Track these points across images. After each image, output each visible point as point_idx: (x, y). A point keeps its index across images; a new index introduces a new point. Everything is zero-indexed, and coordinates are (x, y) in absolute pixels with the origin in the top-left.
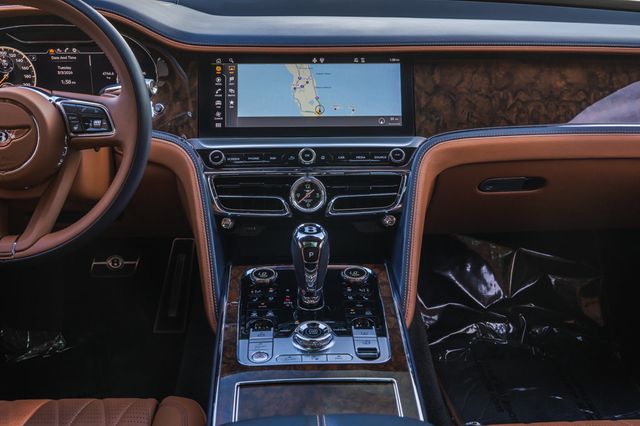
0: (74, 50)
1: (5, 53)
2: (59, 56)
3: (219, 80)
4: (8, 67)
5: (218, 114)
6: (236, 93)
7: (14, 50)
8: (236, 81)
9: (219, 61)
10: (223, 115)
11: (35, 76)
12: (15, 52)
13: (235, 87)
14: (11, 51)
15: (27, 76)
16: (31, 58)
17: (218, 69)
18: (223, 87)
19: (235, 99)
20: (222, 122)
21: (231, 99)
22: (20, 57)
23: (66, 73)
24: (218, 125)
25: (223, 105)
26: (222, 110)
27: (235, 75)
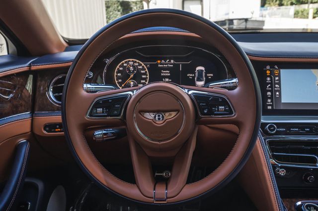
0: (172, 61)
1: (132, 63)
2: (163, 64)
3: (269, 79)
4: (133, 71)
5: (269, 101)
6: (280, 87)
7: (137, 61)
8: (279, 80)
9: (268, 67)
10: (272, 101)
11: (148, 76)
12: (138, 63)
13: (279, 84)
14: (136, 62)
15: (144, 76)
16: (146, 66)
17: (268, 72)
18: (271, 83)
19: (280, 91)
20: (272, 106)
21: (278, 91)
22: (140, 65)
23: (166, 74)
24: (269, 107)
25: (272, 95)
26: (271, 98)
27: (279, 76)
